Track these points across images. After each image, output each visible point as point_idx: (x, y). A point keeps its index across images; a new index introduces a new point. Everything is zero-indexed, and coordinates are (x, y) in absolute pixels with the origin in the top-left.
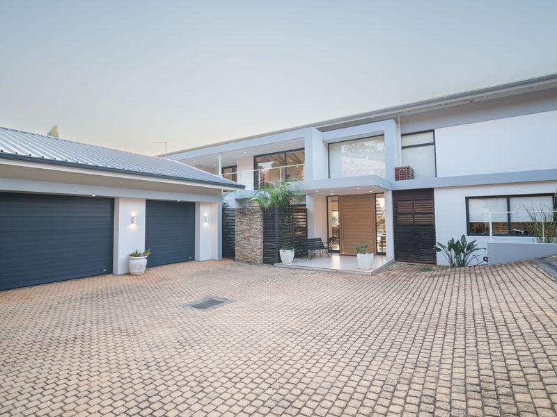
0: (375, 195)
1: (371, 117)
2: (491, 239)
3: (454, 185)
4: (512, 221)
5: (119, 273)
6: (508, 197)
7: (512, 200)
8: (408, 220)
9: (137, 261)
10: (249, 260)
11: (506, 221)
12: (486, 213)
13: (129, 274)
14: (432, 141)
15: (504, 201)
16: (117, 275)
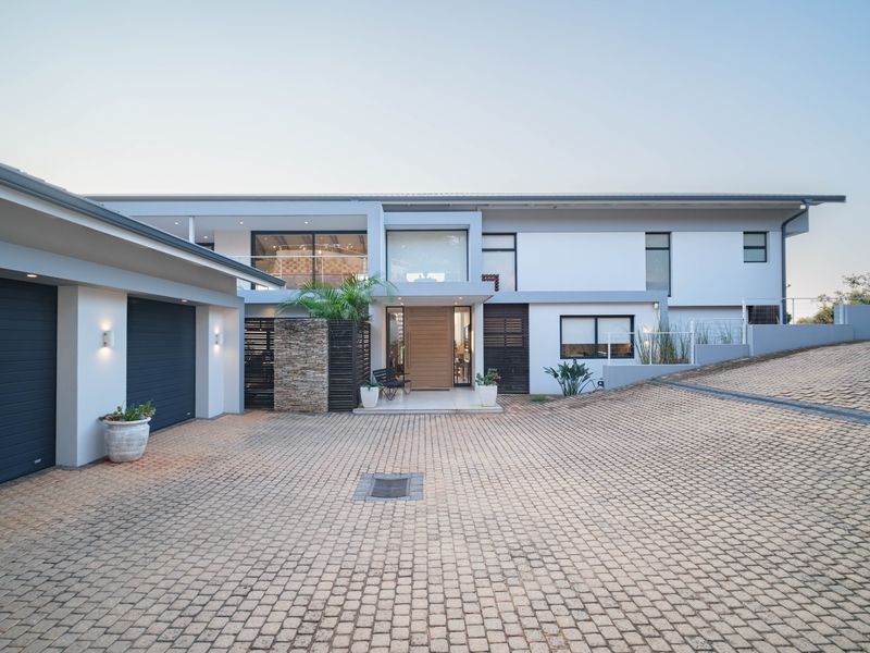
0: (452, 309)
1: (451, 203)
2: (610, 362)
3: (550, 301)
4: (599, 343)
5: (79, 465)
6: (596, 317)
7: (599, 320)
8: (499, 341)
9: (134, 429)
10: (305, 408)
11: (593, 342)
12: (580, 334)
13: (106, 460)
14: (513, 247)
15: (592, 321)
16: (71, 468)
